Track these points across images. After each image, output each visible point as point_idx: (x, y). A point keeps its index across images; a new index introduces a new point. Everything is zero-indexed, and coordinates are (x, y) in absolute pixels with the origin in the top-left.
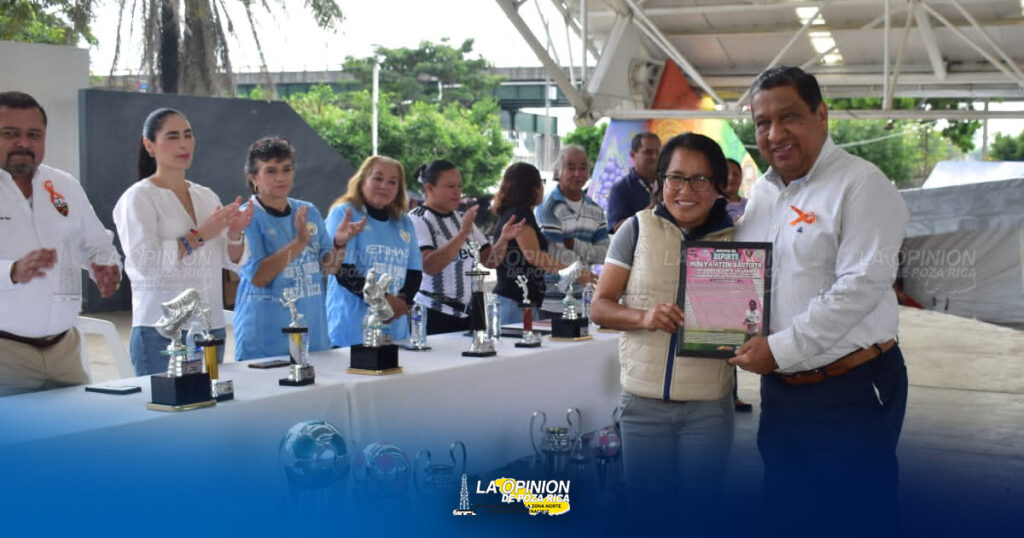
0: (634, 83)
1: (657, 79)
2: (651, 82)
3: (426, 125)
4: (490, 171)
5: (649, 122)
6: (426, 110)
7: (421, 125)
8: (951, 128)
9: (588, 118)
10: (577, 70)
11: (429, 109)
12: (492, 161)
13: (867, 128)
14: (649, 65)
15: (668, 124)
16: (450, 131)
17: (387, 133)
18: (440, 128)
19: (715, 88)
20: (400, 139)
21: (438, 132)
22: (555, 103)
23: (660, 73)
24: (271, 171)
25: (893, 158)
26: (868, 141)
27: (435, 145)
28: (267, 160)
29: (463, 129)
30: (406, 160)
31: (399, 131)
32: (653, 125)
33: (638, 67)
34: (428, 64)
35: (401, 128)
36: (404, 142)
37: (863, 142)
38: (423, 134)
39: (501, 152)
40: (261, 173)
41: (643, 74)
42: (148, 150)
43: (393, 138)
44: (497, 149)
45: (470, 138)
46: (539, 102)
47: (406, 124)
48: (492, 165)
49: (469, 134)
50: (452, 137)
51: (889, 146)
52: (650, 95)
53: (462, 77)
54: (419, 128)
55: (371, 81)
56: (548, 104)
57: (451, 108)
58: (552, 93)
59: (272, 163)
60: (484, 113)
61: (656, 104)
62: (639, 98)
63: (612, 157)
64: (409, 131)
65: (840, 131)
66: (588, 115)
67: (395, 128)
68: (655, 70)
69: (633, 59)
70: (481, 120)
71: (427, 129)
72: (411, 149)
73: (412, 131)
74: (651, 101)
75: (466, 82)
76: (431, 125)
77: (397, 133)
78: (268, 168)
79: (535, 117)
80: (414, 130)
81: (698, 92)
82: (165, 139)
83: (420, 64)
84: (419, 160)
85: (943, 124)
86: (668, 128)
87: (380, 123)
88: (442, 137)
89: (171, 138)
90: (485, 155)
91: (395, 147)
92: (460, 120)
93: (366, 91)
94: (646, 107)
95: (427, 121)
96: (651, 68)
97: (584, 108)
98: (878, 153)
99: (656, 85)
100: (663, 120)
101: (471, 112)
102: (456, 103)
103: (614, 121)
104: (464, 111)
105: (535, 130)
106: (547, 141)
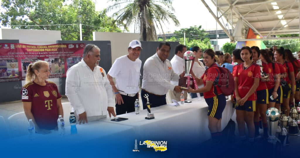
0: (243, 33)
1: (247, 32)
2: (246, 33)
5: (246, 42)
6: (195, 41)
10: (230, 30)
14: (245, 29)
16: (200, 45)
19: (261, 34)
22: (219, 38)
23: (248, 31)
33: (243, 30)
34: (192, 32)
41: (244, 31)
46: (215, 38)
49: (204, 46)
52: (246, 35)
53: (199, 34)
55: (184, 36)
56: (217, 38)
57: (199, 41)
58: (218, 36)
60: (207, 41)
61: (247, 38)
62: (244, 36)
64: (191, 46)
67: (189, 45)
68: (247, 30)
69: (242, 28)
70: (206, 43)
74: (246, 37)
75: (200, 35)
79: (213, 41)
81: (256, 34)
83: (190, 32)
92: (201, 43)
93: (183, 38)
94: (245, 39)
95: (195, 44)
96: (246, 30)
97: (232, 39)
99: (247, 33)
101: (204, 41)
102: (201, 39)
103: (238, 42)
104: (203, 41)
105: (213, 44)
106: (217, 46)
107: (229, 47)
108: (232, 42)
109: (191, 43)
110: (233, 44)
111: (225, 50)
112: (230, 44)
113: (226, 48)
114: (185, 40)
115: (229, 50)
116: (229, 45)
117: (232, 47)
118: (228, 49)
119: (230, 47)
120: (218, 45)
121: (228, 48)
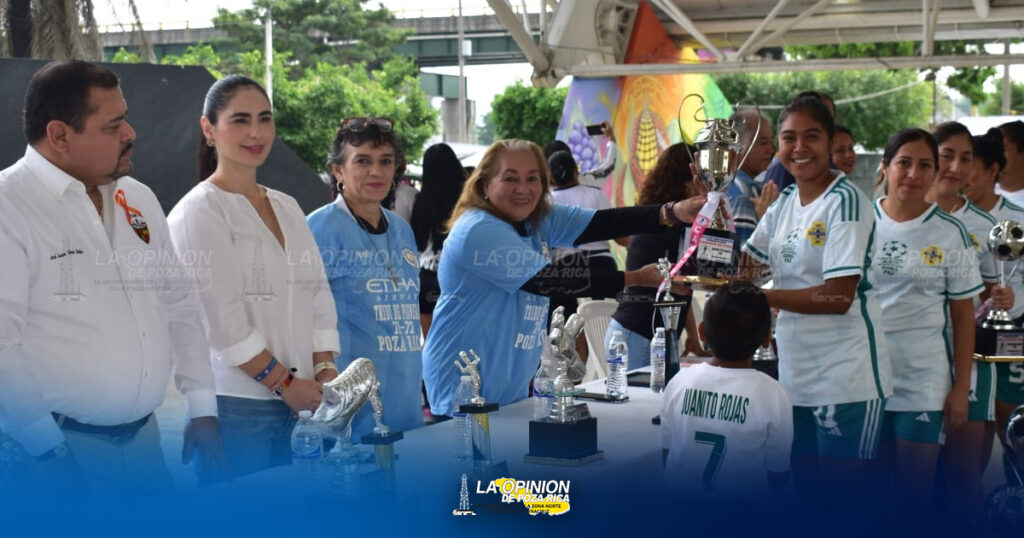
0: (603, 32)
1: (630, 25)
2: (622, 30)
3: (332, 92)
4: (410, 146)
6: (331, 73)
7: (326, 91)
8: (960, 77)
9: (550, 78)
11: (335, 72)
12: (413, 133)
13: (865, 80)
14: (619, 7)
15: (644, 81)
16: (361, 97)
17: (284, 102)
18: (348, 95)
19: (708, 35)
20: (299, 109)
21: (347, 100)
22: (470, 61)
23: (632, 19)
24: (363, 160)
25: (897, 114)
26: (865, 97)
27: (343, 116)
28: (357, 145)
29: (375, 95)
30: (308, 135)
31: (297, 99)
32: (626, 83)
33: (606, 12)
34: (318, 18)
35: (301, 96)
36: (305, 112)
37: (859, 98)
38: (329, 102)
39: (423, 122)
40: (349, 164)
41: (613, 19)
42: (207, 135)
43: (291, 108)
44: (417, 118)
45: (386, 106)
46: (452, 60)
47: (306, 90)
48: (412, 138)
49: (383, 100)
50: (364, 104)
51: (892, 100)
53: (360, 32)
54: (323, 95)
55: (263, 39)
56: (461, 62)
57: (357, 69)
58: (467, 49)
59: (365, 149)
60: (398, 75)
61: (628, 58)
62: (609, 50)
63: (578, 125)
64: (308, 99)
65: (831, 84)
66: (549, 72)
67: (293, 96)
68: (627, 16)
70: (395, 83)
71: (334, 96)
72: (312, 121)
73: (315, 100)
74: (622, 54)
75: (364, 38)
76: (338, 92)
77: (296, 102)
78: (359, 155)
79: (440, 77)
80: (316, 98)
81: (677, 41)
82: (229, 123)
84: (324, 134)
85: (947, 72)
86: (644, 86)
87: (275, 91)
88: (352, 105)
89: (238, 121)
90: (403, 125)
91: (294, 119)
93: (256, 52)
94: (617, 62)
95: (333, 88)
96: (621, 13)
97: (544, 64)
98: (878, 109)
99: (628, 33)
100: (636, 77)
101: (383, 74)
102: (364, 63)
103: (577, 79)
104: (375, 73)
105: (440, 93)
106: (461, 106)
107: (527, 108)
108: (543, 79)
109: (310, 80)
110: (549, 92)
111: (504, 129)
112: (532, 95)
113: (511, 114)
114: (269, 61)
115: (524, 129)
116: (528, 102)
117: (543, 111)
118: (520, 122)
119: (534, 108)
120: (470, 97)
121: (521, 114)
